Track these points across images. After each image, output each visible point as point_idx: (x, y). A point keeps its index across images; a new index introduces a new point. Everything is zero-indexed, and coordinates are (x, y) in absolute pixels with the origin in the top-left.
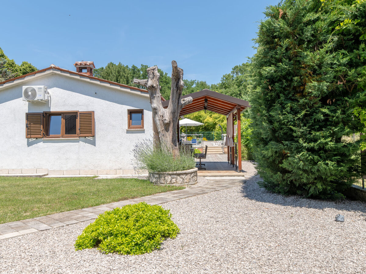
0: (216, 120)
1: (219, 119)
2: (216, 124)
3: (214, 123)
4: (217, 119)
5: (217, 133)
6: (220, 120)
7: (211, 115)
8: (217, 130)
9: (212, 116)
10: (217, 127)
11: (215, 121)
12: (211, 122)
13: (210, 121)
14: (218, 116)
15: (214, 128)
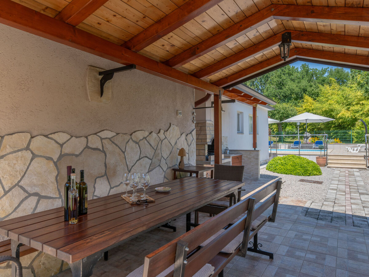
0: (357, 115)
1: (361, 113)
2: (356, 120)
3: (353, 119)
4: (358, 112)
5: (358, 133)
6: (363, 113)
7: (349, 108)
8: (358, 127)
9: (350, 109)
10: (359, 123)
11: (354, 116)
12: (348, 117)
13: (347, 116)
14: (360, 109)
15: (353, 125)
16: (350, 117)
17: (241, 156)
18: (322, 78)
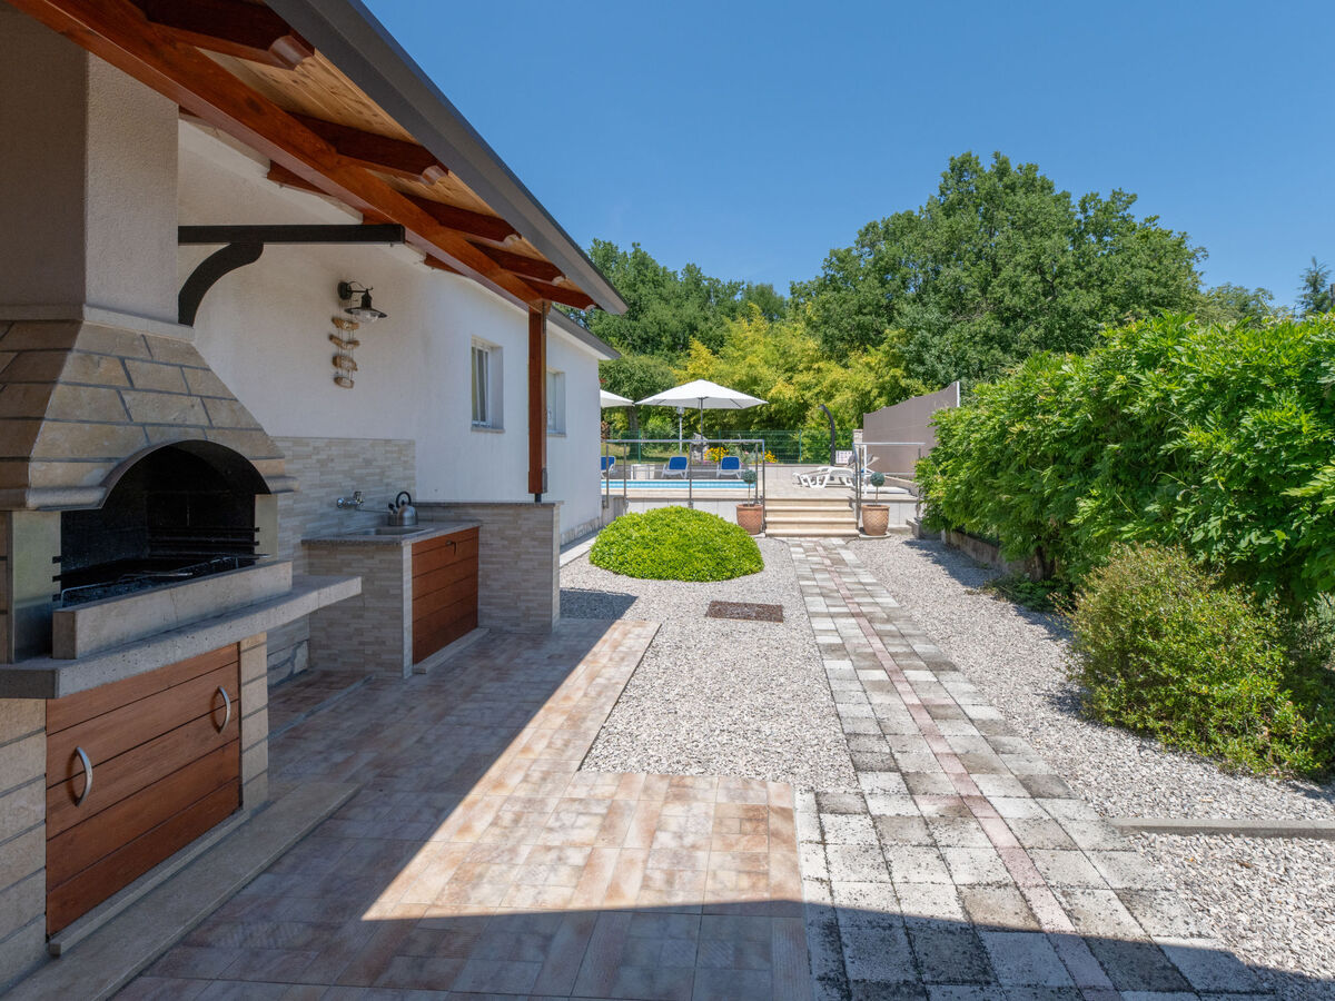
0: (808, 395)
1: (816, 390)
2: (805, 406)
3: (799, 404)
4: (808, 388)
5: (813, 438)
6: (821, 391)
7: (791, 378)
8: (813, 425)
9: (794, 381)
10: (814, 413)
11: (802, 396)
12: (790, 399)
13: (787, 397)
14: (814, 381)
15: (802, 419)
16: (794, 400)
17: (476, 530)
18: (729, 304)
